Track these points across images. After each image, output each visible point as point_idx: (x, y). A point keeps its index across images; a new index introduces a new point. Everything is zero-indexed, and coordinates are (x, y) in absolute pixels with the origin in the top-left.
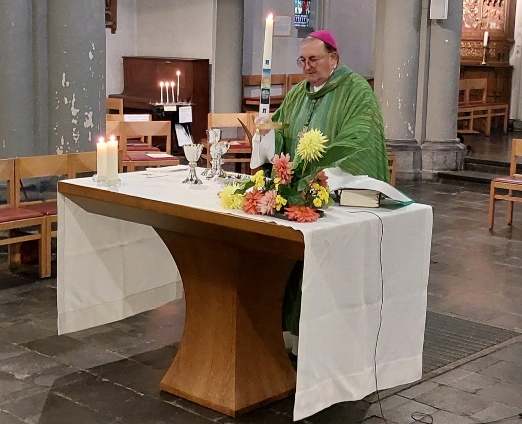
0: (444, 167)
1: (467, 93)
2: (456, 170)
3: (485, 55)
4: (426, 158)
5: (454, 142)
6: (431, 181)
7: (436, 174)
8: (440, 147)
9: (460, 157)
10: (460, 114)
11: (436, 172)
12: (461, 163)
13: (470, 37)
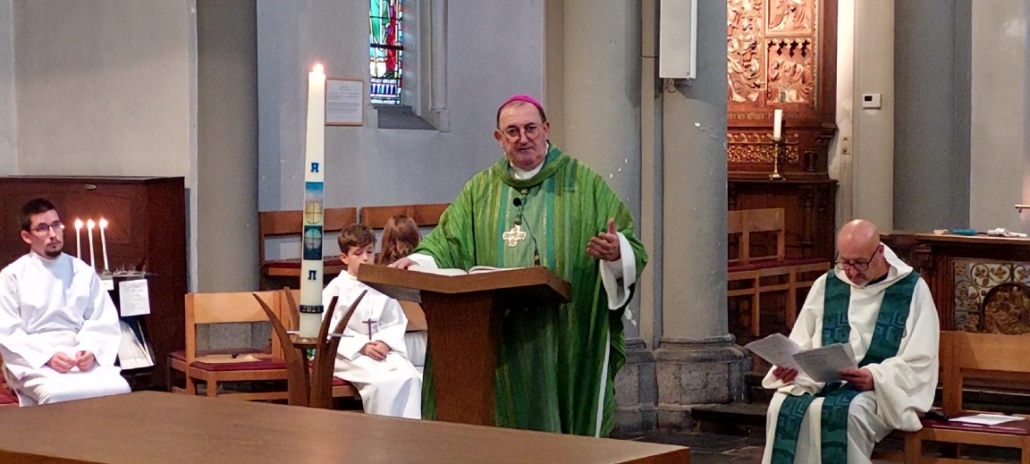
0: (703, 396)
1: (745, 239)
2: (730, 401)
3: (779, 159)
4: (666, 378)
5: (723, 342)
6: (678, 427)
7: (686, 412)
8: (694, 353)
9: (736, 375)
10: (731, 285)
11: (688, 407)
12: (739, 388)
13: (746, 120)
